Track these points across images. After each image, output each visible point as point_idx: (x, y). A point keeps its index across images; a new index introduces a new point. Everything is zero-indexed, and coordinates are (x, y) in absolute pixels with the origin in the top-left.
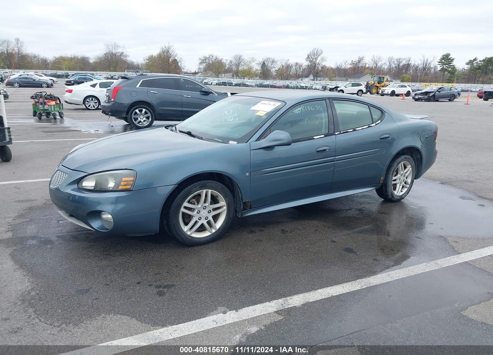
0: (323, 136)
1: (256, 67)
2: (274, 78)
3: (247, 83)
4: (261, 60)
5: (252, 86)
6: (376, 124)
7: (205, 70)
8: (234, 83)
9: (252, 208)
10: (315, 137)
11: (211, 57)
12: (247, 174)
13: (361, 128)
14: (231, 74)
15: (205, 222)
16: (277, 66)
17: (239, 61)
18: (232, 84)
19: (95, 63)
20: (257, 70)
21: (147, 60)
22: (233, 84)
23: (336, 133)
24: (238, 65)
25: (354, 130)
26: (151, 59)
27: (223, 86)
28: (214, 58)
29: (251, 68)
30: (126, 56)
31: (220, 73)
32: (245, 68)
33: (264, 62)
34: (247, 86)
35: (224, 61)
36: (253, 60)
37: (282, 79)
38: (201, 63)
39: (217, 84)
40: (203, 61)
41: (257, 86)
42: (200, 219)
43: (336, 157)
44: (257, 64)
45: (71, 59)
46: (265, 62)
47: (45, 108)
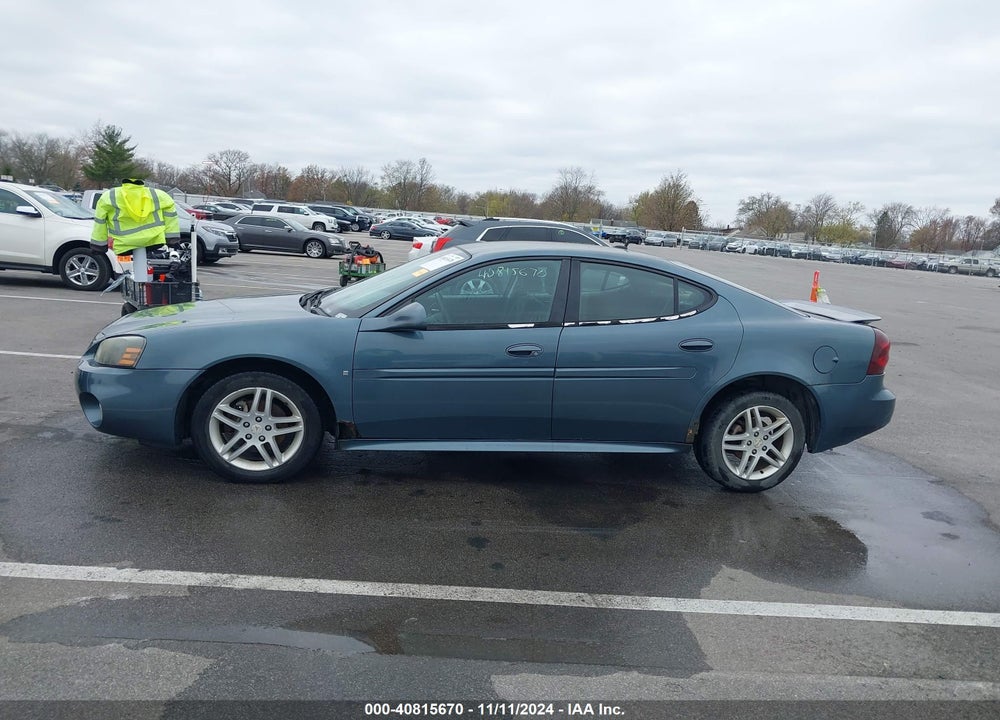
0: (533, 325)
1: (864, 221)
2: (904, 247)
3: (823, 254)
4: (880, 208)
5: (835, 261)
6: (680, 318)
7: (751, 223)
8: (795, 251)
9: (360, 438)
10: (510, 326)
11: (766, 199)
12: (346, 372)
13: (634, 321)
14: (803, 234)
15: (259, 445)
16: (920, 223)
17: (824, 206)
18: (790, 252)
19: (543, 205)
20: (864, 228)
21: (636, 202)
22: (793, 255)
23: (566, 324)
24: (820, 217)
25: (616, 323)
26: (645, 199)
27: (769, 257)
28: (772, 200)
29: (849, 224)
30: (600, 193)
31: (778, 231)
32: (835, 222)
33: (886, 213)
34: (825, 259)
35: (792, 208)
36: (857, 208)
37: (922, 251)
38: (742, 211)
39: (756, 252)
40: (746, 208)
41: (845, 260)
42: (249, 437)
43: (558, 370)
44: (870, 216)
45: (504, 197)
46: (890, 213)
47: (353, 269)
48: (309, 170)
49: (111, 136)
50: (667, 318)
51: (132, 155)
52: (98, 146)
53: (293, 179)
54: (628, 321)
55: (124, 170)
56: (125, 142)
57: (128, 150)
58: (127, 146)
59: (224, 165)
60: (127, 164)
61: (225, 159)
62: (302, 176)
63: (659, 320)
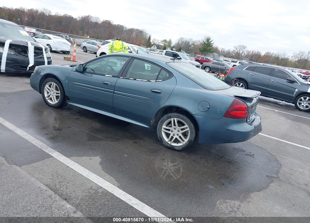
48: (267, 53)
49: (208, 40)
50: (151, 81)
51: (212, 45)
52: (204, 42)
53: (262, 56)
54: (139, 80)
55: (209, 49)
56: (211, 41)
57: (212, 44)
58: (212, 43)
59: (238, 50)
60: (210, 48)
61: (239, 48)
62: (265, 55)
63: (149, 81)
